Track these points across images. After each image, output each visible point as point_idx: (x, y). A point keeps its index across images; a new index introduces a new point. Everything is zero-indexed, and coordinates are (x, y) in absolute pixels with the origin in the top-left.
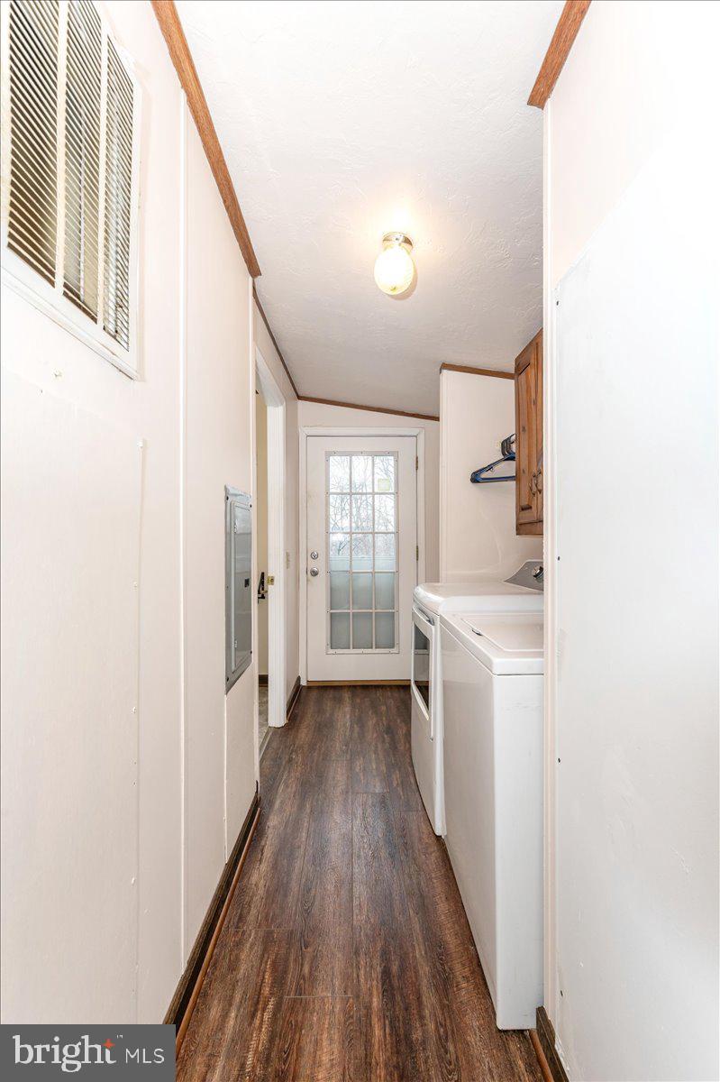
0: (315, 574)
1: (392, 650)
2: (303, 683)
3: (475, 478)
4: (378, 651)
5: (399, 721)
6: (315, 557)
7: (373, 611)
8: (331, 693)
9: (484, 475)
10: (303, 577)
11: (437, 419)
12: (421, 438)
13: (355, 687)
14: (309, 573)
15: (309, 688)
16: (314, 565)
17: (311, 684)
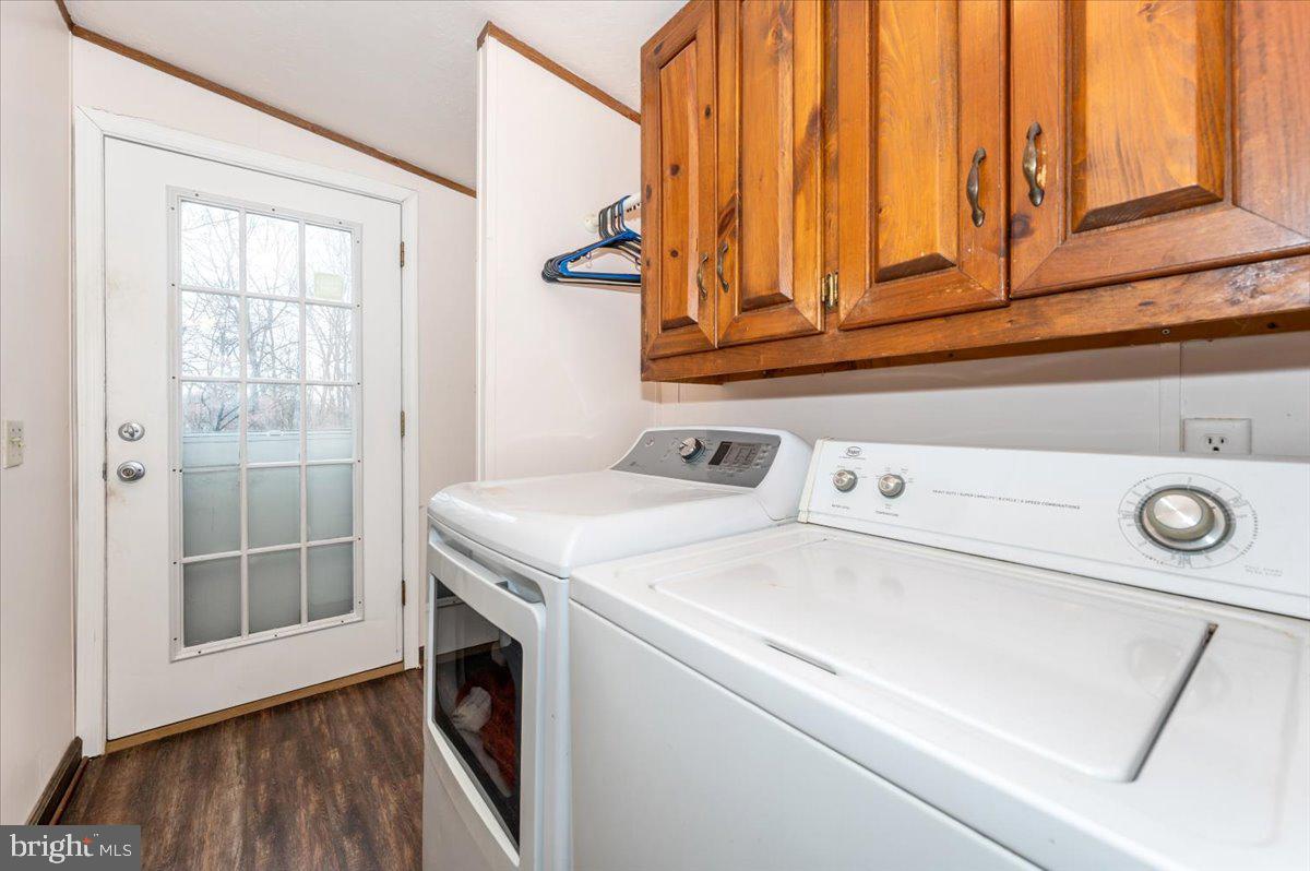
0: (131, 476)
1: (347, 618)
2: (89, 751)
3: (555, 271)
4: (315, 624)
5: (375, 781)
6: (131, 435)
7: (303, 545)
8: (185, 753)
9: (572, 267)
10: (90, 488)
11: (472, 193)
12: (411, 209)
13: (256, 715)
14: (113, 474)
15: (115, 756)
16: (124, 453)
17: (114, 749)
